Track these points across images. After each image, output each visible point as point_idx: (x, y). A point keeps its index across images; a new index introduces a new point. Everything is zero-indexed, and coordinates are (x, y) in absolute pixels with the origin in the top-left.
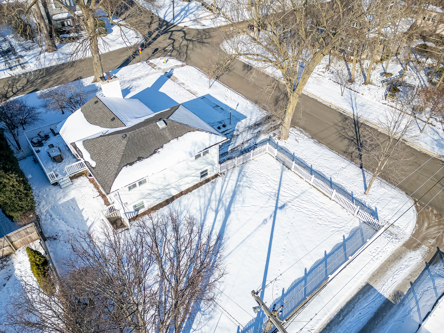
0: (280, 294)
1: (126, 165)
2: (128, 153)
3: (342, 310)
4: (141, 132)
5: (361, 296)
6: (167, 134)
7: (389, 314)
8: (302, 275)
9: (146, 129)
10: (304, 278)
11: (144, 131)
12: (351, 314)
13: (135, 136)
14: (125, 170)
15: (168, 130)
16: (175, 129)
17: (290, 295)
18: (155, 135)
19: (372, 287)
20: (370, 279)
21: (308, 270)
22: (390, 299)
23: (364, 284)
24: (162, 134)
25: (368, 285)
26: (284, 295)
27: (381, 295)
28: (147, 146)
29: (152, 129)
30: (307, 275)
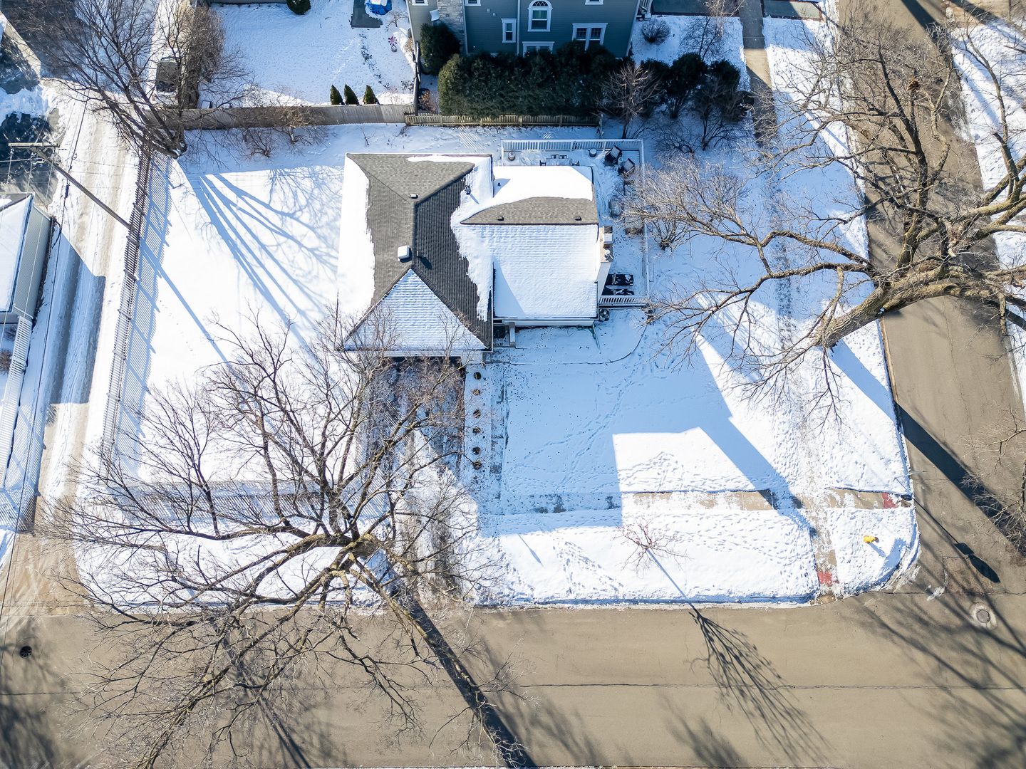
0: (158, 304)
1: (370, 185)
2: (384, 192)
3: (95, 348)
4: (406, 219)
5: (86, 380)
6: (386, 256)
7: (51, 388)
8: (154, 343)
9: (408, 228)
10: (148, 341)
11: (406, 224)
12: (86, 353)
13: (405, 209)
14: (365, 181)
15: (392, 260)
16: (389, 271)
17: (149, 312)
18: (393, 238)
19: (81, 402)
20: (87, 410)
21: (152, 353)
22: (57, 405)
23: (91, 397)
24: (390, 249)
25: (87, 401)
26: (154, 306)
27: (67, 401)
28: (383, 220)
29: (404, 237)
30: (149, 347)
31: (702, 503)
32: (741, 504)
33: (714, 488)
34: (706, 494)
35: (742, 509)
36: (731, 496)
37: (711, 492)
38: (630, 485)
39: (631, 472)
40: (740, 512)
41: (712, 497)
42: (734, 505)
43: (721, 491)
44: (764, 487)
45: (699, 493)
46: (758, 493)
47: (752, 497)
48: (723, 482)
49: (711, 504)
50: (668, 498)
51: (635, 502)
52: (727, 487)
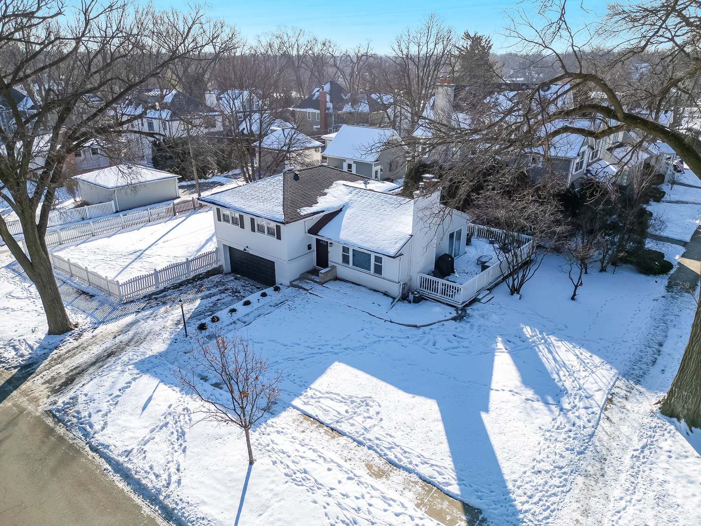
31: (369, 467)
32: (422, 500)
33: (400, 460)
34: (384, 461)
35: (418, 506)
36: (416, 483)
37: (391, 462)
38: (305, 403)
39: (319, 395)
40: (411, 506)
41: (388, 467)
42: (410, 495)
43: (406, 469)
44: (474, 502)
45: (375, 455)
46: (459, 504)
47: (446, 503)
48: (416, 461)
49: (379, 474)
50: (333, 438)
51: (294, 421)
52: (418, 469)
